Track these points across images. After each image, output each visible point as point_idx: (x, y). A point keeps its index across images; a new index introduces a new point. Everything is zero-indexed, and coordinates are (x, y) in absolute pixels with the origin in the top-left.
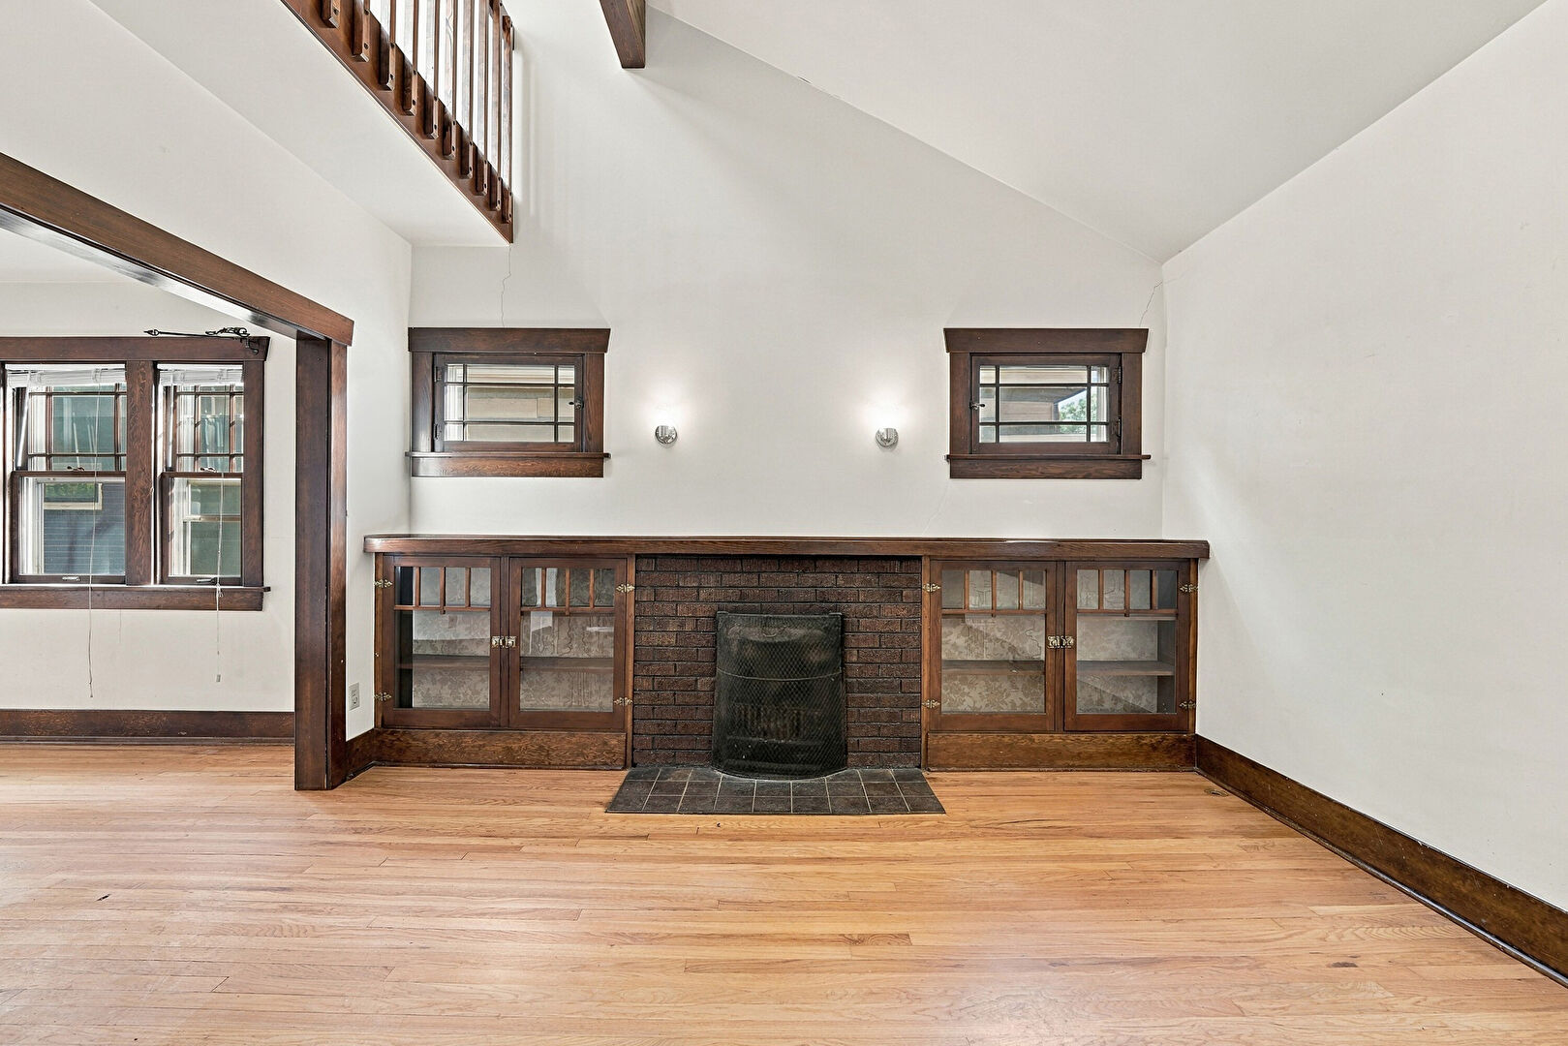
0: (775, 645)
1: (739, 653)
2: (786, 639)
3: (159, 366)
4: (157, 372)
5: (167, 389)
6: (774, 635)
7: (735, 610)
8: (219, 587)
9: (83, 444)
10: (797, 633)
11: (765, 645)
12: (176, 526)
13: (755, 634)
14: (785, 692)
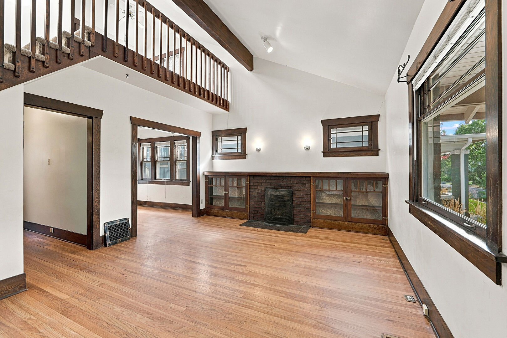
0: (278, 196)
1: (270, 197)
2: (280, 194)
3: (175, 141)
4: (174, 142)
5: (176, 145)
6: (278, 193)
7: (269, 188)
8: (183, 181)
9: (165, 156)
10: (283, 193)
11: (276, 195)
12: (177, 170)
13: (274, 193)
14: (280, 206)
